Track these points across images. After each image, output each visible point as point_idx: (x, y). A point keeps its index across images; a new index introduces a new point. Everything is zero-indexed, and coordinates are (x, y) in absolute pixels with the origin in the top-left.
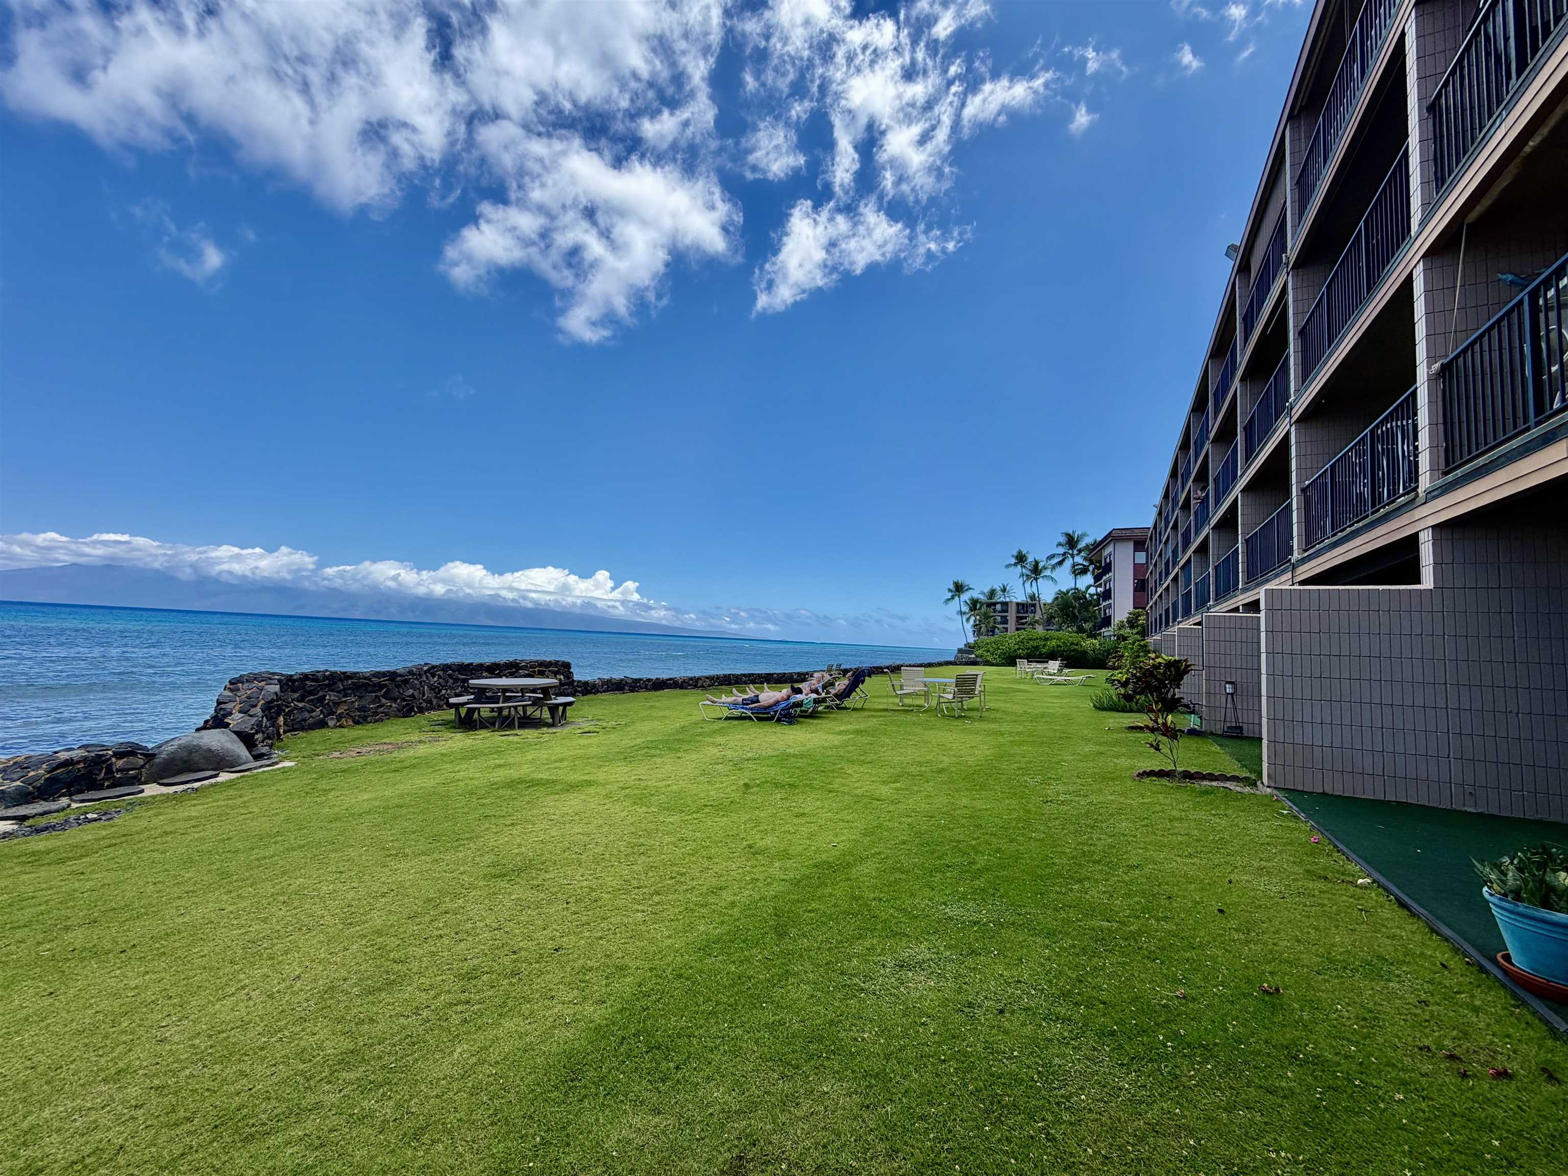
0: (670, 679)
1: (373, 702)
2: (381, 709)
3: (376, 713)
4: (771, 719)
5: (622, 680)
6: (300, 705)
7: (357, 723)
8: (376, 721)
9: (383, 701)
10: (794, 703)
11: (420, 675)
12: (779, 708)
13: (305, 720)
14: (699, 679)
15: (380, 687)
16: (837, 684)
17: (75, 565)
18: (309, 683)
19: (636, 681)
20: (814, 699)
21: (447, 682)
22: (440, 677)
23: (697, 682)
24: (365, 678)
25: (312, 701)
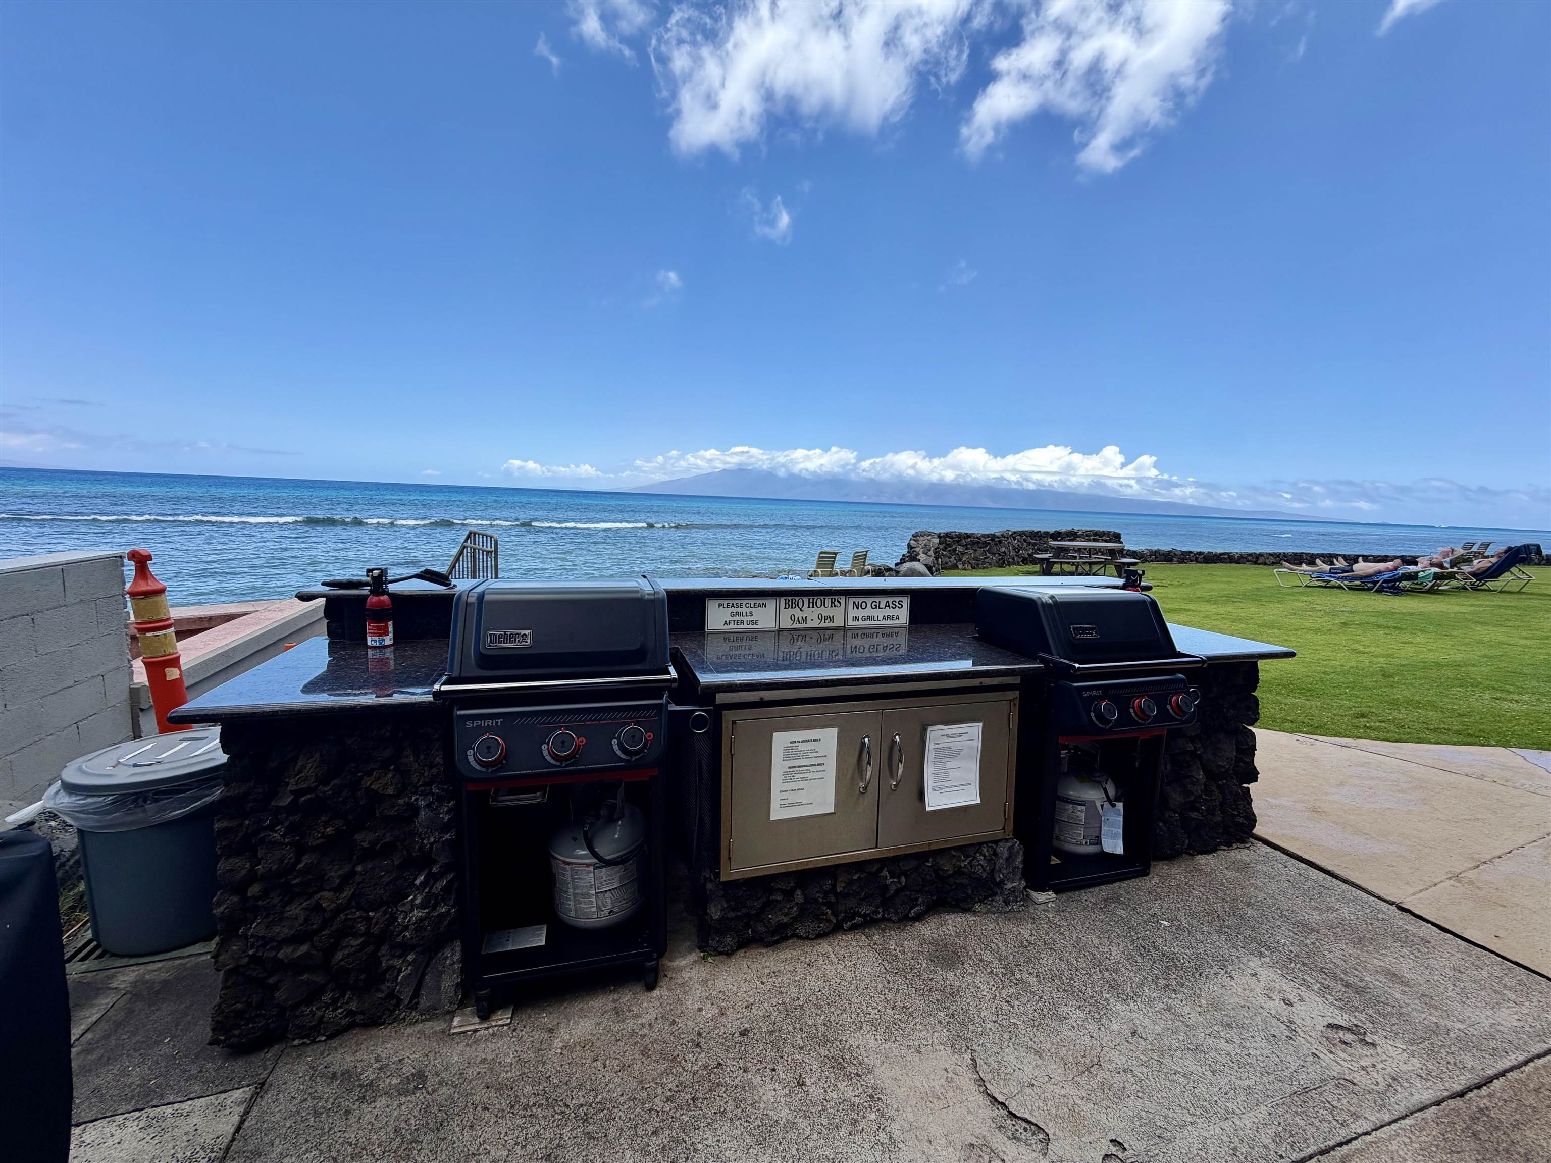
0: (1225, 554)
1: (982, 554)
2: (987, 560)
3: (984, 563)
4: (1370, 589)
5: (1170, 552)
6: (945, 553)
7: (973, 568)
8: (984, 568)
9: (988, 554)
10: (1403, 574)
11: (1007, 538)
12: (1381, 578)
13: (947, 563)
14: (1261, 555)
15: (986, 544)
16: (1475, 562)
17: (724, 470)
18: (948, 539)
19: (1184, 553)
20: (1435, 573)
21: (1023, 545)
22: (1018, 541)
23: (1257, 558)
24: (978, 538)
25: (950, 551)
